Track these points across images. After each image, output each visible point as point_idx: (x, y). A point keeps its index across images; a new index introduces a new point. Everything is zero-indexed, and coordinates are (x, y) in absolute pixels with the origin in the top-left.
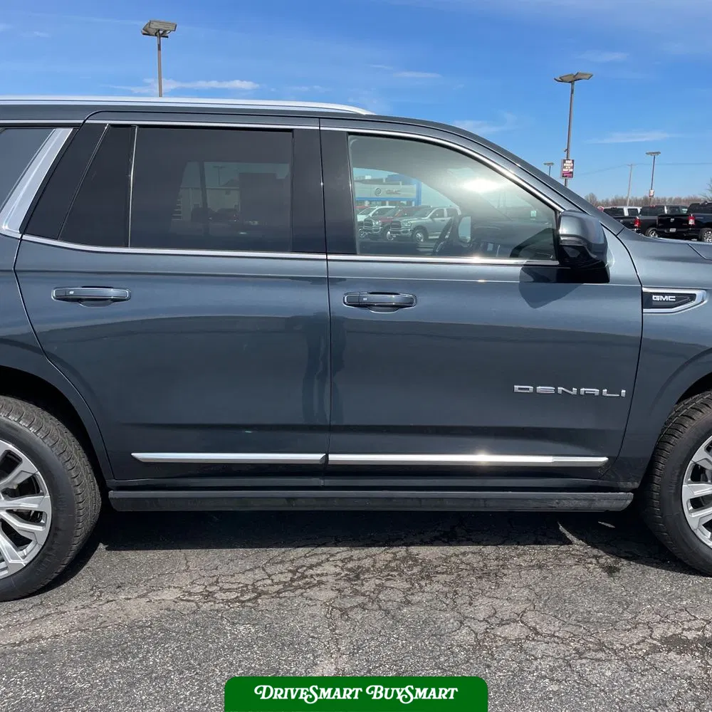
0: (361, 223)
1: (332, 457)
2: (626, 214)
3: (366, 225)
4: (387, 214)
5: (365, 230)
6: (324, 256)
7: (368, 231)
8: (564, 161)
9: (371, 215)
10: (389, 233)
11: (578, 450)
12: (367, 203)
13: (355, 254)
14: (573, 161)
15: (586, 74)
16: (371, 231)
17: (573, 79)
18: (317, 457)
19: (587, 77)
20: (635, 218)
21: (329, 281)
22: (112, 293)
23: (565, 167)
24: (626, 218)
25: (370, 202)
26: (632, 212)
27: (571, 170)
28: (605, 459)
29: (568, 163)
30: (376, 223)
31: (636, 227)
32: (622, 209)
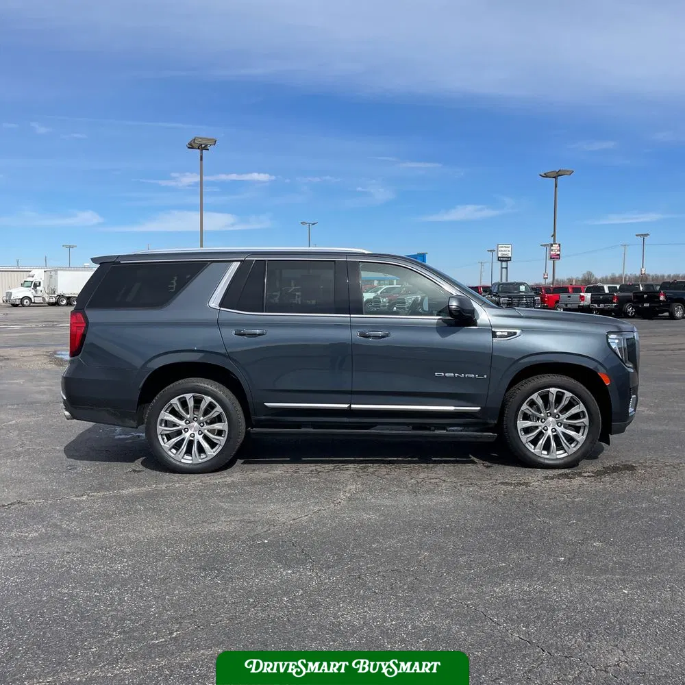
0: (369, 301)
1: (353, 406)
2: (607, 291)
3: (375, 302)
4: (392, 292)
5: (374, 307)
6: (349, 315)
7: (377, 307)
8: (552, 245)
9: (379, 293)
10: (395, 308)
11: (465, 403)
12: (376, 283)
13: (362, 314)
14: (559, 245)
15: (568, 171)
16: (379, 307)
17: (556, 175)
18: (347, 406)
19: (568, 173)
20: (613, 295)
21: (351, 326)
22: (258, 331)
23: (552, 250)
24: (607, 294)
25: (379, 281)
26: (612, 289)
27: (558, 253)
28: (479, 408)
29: (555, 247)
30: (384, 300)
31: (614, 303)
32: (603, 287)
